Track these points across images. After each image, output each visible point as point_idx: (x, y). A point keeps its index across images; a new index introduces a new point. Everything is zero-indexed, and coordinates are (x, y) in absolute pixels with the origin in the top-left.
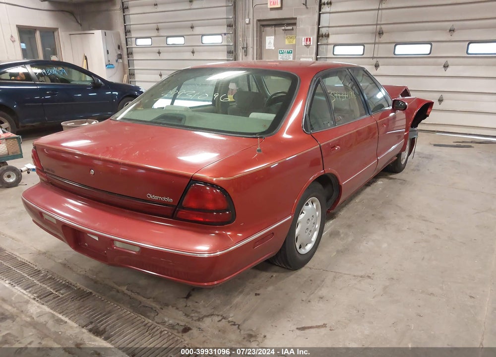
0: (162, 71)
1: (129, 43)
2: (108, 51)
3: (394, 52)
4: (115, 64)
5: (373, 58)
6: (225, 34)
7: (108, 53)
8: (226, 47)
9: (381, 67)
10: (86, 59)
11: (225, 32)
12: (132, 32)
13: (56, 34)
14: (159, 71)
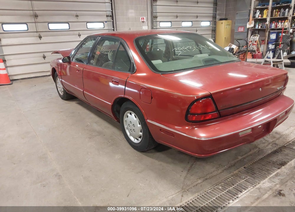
3: (49, 28)
5: (37, 32)
9: (43, 38)
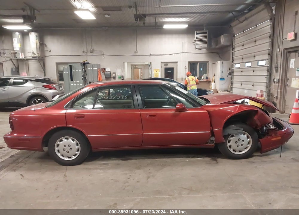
0: (242, 82)
1: (233, 66)
2: (222, 71)
4: (226, 78)
6: (267, 59)
7: (222, 72)
8: (267, 67)
10: (215, 75)
11: (267, 58)
12: (235, 61)
13: (207, 64)
14: (241, 82)
